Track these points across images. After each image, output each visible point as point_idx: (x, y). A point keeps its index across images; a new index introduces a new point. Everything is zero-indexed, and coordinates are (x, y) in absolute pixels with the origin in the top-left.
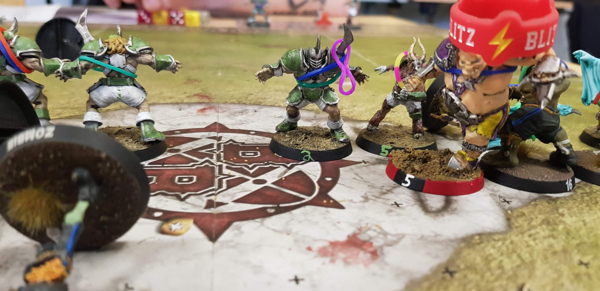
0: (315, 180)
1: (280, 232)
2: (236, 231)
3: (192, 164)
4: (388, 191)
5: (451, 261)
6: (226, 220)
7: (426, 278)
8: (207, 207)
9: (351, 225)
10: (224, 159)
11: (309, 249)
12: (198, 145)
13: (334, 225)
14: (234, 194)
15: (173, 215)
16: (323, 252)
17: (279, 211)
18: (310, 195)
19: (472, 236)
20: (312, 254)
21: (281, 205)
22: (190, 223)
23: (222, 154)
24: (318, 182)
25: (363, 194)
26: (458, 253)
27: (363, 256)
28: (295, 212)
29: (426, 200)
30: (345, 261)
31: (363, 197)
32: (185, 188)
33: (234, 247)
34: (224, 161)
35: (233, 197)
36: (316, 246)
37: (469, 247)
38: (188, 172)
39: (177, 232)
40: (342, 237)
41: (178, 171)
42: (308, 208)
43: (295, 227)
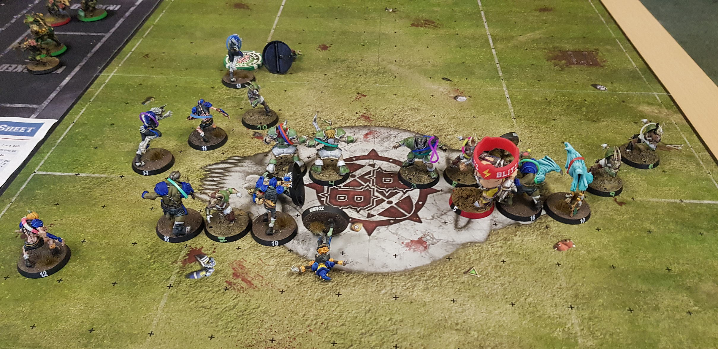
0: (414, 203)
1: (393, 233)
2: (378, 232)
3: (361, 187)
4: (445, 213)
5: (452, 254)
6: (374, 225)
7: (440, 260)
8: (367, 218)
9: (422, 232)
10: (376, 184)
11: (403, 243)
12: (364, 172)
13: (415, 232)
14: (378, 210)
15: (355, 220)
16: (407, 245)
17: (396, 222)
18: (409, 214)
19: (467, 243)
20: (403, 245)
21: (397, 219)
22: (361, 225)
23: (375, 179)
24: (415, 204)
25: (432, 215)
26: (457, 250)
27: (421, 248)
28: (401, 223)
29: (459, 220)
30: (414, 250)
31: (432, 216)
32: (359, 205)
33: (376, 239)
34: (376, 186)
35: (378, 212)
36: (406, 242)
37: (463, 248)
38: (360, 193)
39: (357, 230)
40: (416, 239)
41: (356, 192)
42: (407, 221)
43: (400, 232)
